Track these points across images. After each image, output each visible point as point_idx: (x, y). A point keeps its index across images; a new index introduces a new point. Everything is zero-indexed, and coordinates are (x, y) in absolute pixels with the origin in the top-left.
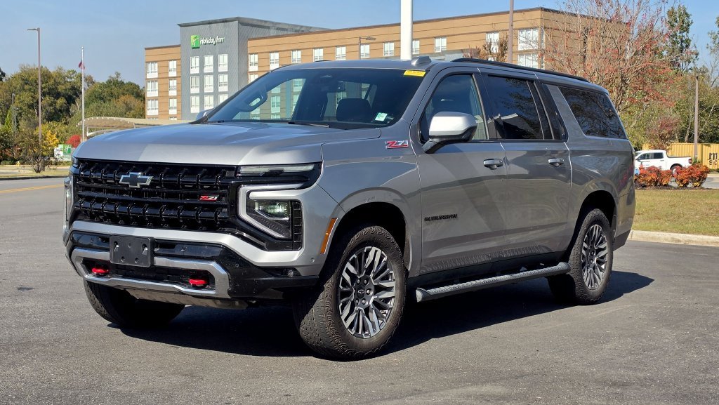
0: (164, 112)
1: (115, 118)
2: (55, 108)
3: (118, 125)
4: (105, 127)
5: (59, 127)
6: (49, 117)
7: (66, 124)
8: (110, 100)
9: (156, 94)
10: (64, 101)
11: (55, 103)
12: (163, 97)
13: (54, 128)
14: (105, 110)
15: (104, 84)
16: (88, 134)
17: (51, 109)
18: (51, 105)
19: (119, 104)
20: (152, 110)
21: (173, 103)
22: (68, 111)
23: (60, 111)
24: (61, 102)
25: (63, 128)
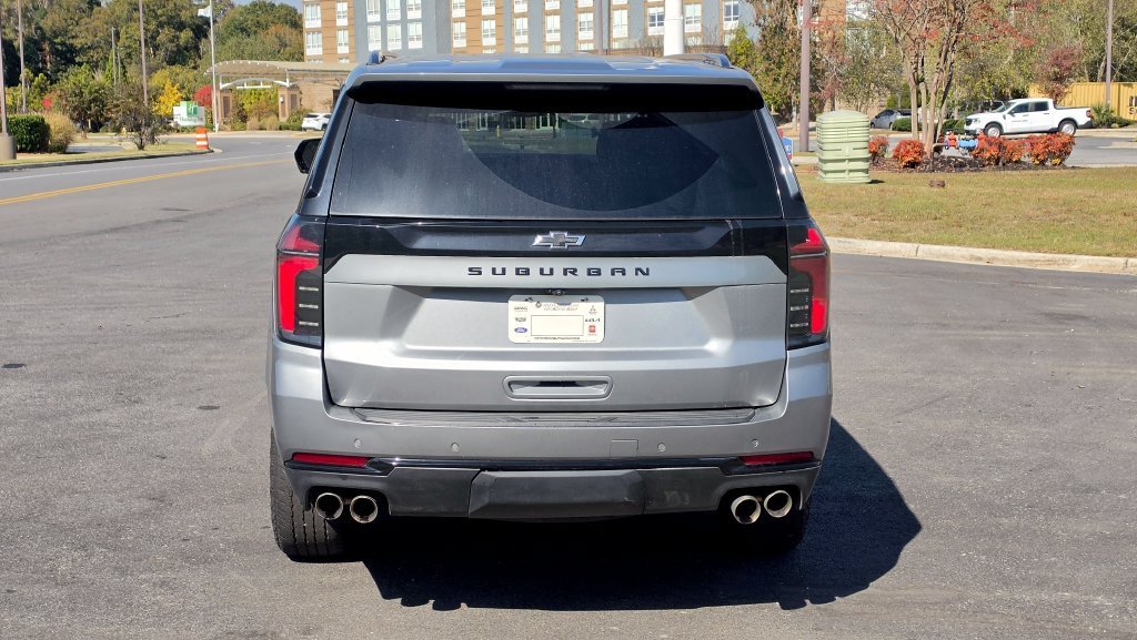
0: (330, 50)
1: (258, 62)
2: (177, 45)
3: (265, 71)
4: (246, 75)
5: (184, 73)
6: (171, 57)
7: (195, 68)
8: (256, 32)
9: (318, 24)
10: (191, 34)
11: (178, 38)
12: (329, 27)
13: (177, 74)
14: (249, 48)
15: (246, 8)
16: (222, 86)
17: (171, 47)
18: (172, 41)
19: (269, 38)
20: (313, 47)
21: (343, 37)
22: (197, 48)
23: (186, 48)
24: (186, 36)
25: (191, 75)
